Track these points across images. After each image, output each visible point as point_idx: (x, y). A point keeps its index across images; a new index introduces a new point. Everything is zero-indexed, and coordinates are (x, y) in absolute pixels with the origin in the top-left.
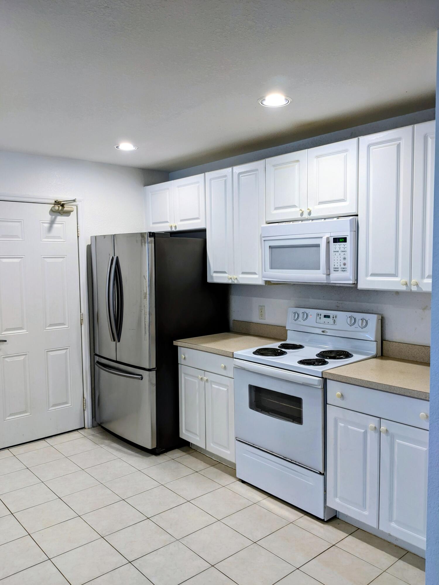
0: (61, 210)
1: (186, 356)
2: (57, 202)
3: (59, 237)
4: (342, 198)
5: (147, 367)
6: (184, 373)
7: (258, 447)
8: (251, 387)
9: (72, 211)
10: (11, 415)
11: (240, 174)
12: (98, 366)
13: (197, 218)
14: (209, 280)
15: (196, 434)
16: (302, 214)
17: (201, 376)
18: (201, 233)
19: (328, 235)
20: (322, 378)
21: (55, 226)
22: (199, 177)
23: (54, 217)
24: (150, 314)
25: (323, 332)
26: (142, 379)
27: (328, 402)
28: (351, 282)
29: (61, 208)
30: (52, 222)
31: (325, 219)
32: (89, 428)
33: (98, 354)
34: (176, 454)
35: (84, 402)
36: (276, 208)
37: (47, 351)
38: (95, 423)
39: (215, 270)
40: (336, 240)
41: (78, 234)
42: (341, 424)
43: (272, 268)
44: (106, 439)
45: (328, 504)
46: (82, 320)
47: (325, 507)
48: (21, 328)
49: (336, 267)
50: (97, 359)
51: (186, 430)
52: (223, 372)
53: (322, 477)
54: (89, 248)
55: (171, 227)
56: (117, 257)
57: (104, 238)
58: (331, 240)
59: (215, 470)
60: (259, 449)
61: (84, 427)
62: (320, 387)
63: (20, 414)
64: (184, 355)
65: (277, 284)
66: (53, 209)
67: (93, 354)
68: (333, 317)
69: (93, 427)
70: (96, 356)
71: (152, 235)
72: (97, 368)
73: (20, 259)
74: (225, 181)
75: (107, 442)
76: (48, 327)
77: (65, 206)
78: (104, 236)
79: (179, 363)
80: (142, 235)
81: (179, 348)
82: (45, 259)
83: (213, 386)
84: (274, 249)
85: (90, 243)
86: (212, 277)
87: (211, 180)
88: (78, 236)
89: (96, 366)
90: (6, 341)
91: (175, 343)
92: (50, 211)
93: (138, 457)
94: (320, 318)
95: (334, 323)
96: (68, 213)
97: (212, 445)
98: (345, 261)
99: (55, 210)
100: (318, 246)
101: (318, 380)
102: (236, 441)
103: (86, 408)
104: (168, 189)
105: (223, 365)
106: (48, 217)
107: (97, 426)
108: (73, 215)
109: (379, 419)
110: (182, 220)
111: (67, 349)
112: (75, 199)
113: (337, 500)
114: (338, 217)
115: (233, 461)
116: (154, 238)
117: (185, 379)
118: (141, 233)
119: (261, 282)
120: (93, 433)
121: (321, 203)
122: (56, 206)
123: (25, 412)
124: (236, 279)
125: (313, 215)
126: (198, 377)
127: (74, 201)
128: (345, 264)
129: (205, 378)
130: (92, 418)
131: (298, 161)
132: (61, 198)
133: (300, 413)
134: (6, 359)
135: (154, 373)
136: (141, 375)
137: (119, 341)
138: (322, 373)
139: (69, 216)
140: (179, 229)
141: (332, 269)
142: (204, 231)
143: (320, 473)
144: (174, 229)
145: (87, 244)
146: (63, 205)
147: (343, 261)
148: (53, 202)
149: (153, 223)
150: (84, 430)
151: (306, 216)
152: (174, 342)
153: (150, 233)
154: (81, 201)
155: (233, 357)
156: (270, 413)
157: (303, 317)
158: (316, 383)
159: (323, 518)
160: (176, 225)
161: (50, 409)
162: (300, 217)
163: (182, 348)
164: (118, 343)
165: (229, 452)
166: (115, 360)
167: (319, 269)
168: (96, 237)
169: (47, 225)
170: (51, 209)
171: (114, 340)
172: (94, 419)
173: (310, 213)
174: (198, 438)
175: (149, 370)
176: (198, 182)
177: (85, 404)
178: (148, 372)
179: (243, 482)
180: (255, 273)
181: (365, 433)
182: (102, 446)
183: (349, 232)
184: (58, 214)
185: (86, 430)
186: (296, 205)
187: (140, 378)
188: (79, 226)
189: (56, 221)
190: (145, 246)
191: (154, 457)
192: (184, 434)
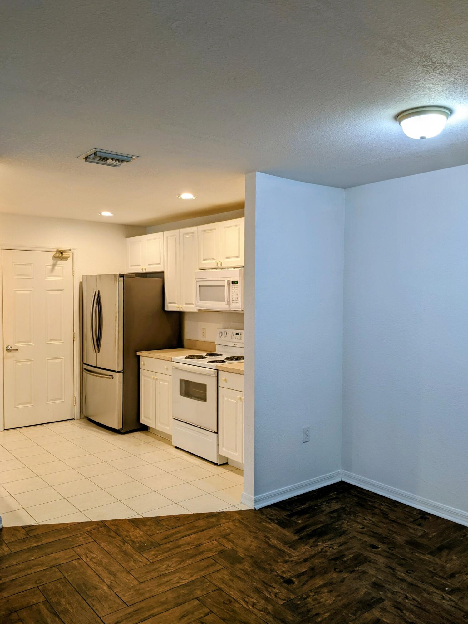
0: (61, 256)
1: (145, 363)
2: (58, 250)
3: (59, 276)
4: (237, 255)
5: (117, 370)
6: (144, 375)
7: (184, 421)
8: (181, 380)
9: (69, 257)
10: (20, 404)
11: (184, 234)
12: (85, 372)
13: (159, 264)
14: (166, 309)
15: (150, 419)
16: (217, 265)
17: (153, 376)
18: (160, 275)
19: (229, 279)
20: (216, 370)
21: (56, 268)
22: (160, 234)
23: (55, 261)
24: (119, 332)
25: (234, 344)
26: (113, 379)
27: (220, 385)
28: (240, 310)
29: (60, 255)
30: (54, 265)
31: (228, 268)
32: (77, 420)
33: (86, 363)
34: (138, 435)
35: (75, 399)
36: (204, 260)
37: (47, 359)
38: (83, 416)
39: (169, 301)
40: (233, 283)
41: (73, 274)
42: (226, 399)
43: (201, 300)
44: (88, 426)
45: (219, 453)
46: (75, 337)
47: (218, 455)
48: (29, 342)
49: (233, 300)
50: (85, 366)
51: (145, 417)
52: (166, 372)
53: (216, 435)
54: (81, 284)
55: (143, 269)
56: (99, 291)
57: (91, 277)
58: (231, 283)
59: (161, 442)
60: (184, 422)
61: (73, 418)
62: (214, 375)
63: (26, 404)
64: (143, 362)
65: (208, 311)
66: (55, 255)
67: (82, 363)
68: (240, 335)
69: (81, 419)
70: (84, 365)
71: (122, 276)
72: (84, 373)
73: (30, 292)
74: (176, 238)
75: (89, 427)
76: (49, 341)
77: (64, 253)
78: (91, 276)
79: (140, 368)
80: (115, 276)
81: (141, 357)
82: (48, 292)
83: (161, 382)
84: (202, 287)
85: (82, 281)
86: (167, 306)
87: (167, 237)
88: (73, 276)
89: (84, 372)
90: (18, 350)
91: (138, 354)
92: (52, 258)
93: (107, 435)
94: (234, 335)
95: (241, 338)
96: (66, 258)
97: (159, 424)
98: (238, 296)
99: (57, 256)
100: (224, 286)
101: (214, 371)
102: (173, 419)
103: (75, 404)
104: (141, 241)
105: (166, 367)
106: (51, 261)
107: (83, 419)
108: (70, 260)
109: (242, 393)
110: (149, 265)
111: (63, 358)
112: (71, 249)
113: (224, 449)
114: (234, 268)
115: (171, 434)
116: (123, 278)
117: (144, 379)
118: (114, 274)
119: (195, 310)
120: (80, 422)
121: (227, 258)
122: (57, 253)
123: (30, 403)
124: (182, 307)
125: (223, 265)
126: (151, 377)
127: (70, 250)
128: (237, 298)
129: (155, 377)
130: (80, 412)
131: (215, 229)
132: (61, 247)
133: (205, 394)
134: (18, 363)
135: (121, 374)
136: (112, 376)
137: (99, 352)
138: (216, 366)
139: (66, 260)
140: (147, 271)
141: (231, 301)
142: (163, 272)
143: (215, 433)
144: (144, 271)
145: (80, 281)
146: (62, 253)
147: (236, 296)
148: (55, 250)
149: (131, 266)
150: (73, 420)
151: (219, 266)
152: (137, 352)
153: (120, 274)
154: (76, 250)
155: (171, 361)
156: (192, 398)
157: (224, 335)
158: (212, 373)
159: (216, 463)
160: (146, 267)
161: (48, 402)
162: (216, 266)
163: (143, 357)
164: (98, 354)
165: (168, 428)
166: (96, 366)
167: (225, 301)
168: (86, 276)
169: (50, 267)
170: (54, 255)
171: (96, 352)
172: (81, 413)
173: (221, 264)
174: (151, 422)
175: (118, 372)
176: (160, 238)
177: (75, 401)
178: (116, 373)
179: (177, 448)
180: (192, 304)
181: (237, 403)
182: (85, 429)
183: (239, 278)
184: (59, 259)
185: (75, 421)
186: (214, 258)
187: (111, 378)
188: (74, 267)
189: (57, 264)
190: (116, 283)
191: (120, 436)
192: (144, 420)
